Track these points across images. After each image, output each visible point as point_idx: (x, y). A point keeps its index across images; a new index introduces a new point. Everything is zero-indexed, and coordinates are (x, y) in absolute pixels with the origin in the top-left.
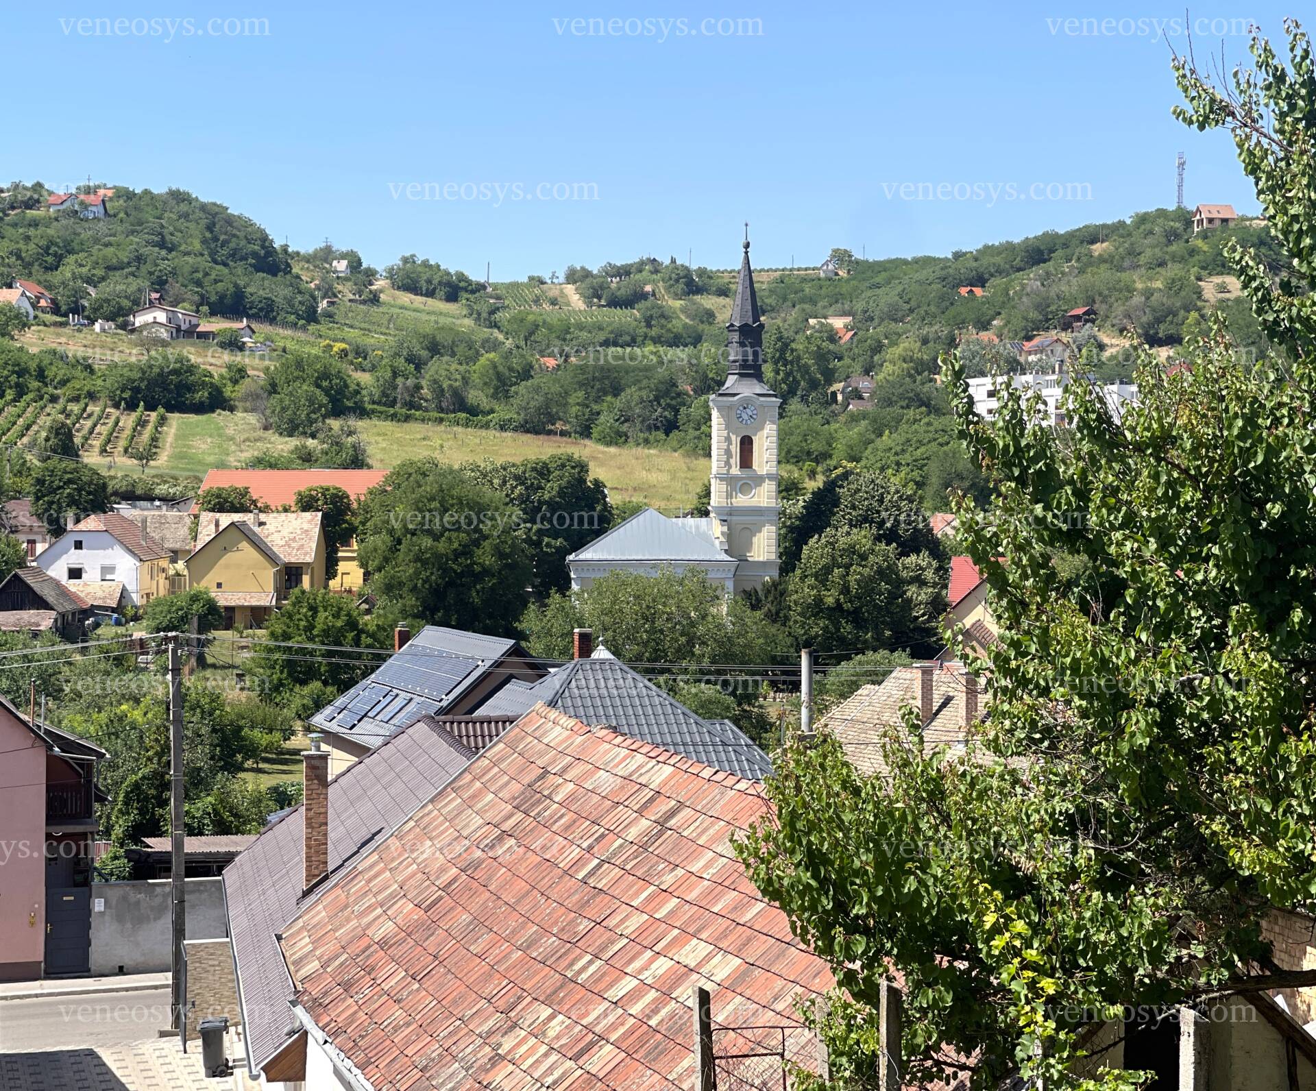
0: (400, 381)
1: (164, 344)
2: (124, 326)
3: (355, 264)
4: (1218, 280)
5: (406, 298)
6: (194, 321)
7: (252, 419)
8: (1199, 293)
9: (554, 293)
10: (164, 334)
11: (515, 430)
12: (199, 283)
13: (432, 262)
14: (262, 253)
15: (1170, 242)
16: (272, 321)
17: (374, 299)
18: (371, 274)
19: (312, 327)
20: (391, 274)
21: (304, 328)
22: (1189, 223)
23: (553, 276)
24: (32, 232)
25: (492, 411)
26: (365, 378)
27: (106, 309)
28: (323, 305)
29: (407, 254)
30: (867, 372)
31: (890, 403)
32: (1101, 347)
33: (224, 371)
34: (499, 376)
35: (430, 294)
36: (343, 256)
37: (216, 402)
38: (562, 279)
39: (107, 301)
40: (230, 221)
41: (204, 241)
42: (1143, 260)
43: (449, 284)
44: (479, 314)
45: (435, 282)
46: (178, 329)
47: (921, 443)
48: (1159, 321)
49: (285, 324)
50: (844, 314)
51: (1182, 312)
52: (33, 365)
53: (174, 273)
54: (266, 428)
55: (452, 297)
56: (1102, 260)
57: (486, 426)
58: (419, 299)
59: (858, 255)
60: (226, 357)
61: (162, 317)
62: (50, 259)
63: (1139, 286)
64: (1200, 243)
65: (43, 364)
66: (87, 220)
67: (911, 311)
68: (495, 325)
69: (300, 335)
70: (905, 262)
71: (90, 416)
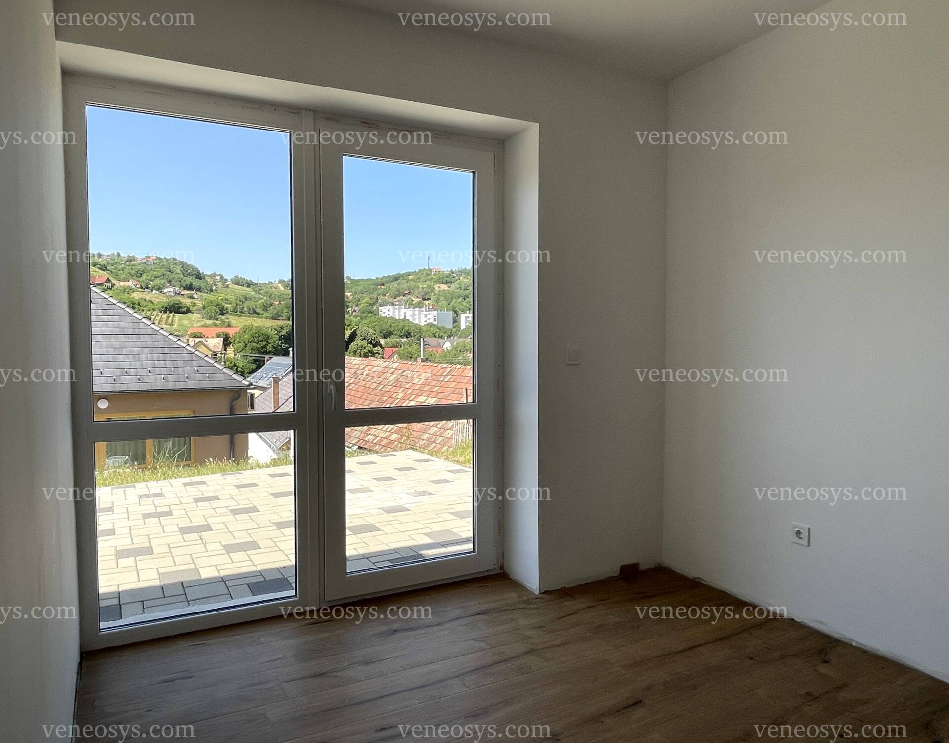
0: (238, 306)
1: (173, 296)
2: (161, 292)
3: (222, 277)
4: (438, 285)
5: (236, 286)
6: (180, 291)
7: (199, 316)
8: (434, 288)
9: (276, 286)
10: (172, 294)
11: (270, 319)
12: (181, 282)
13: (243, 277)
14: (197, 274)
15: (427, 276)
16: (201, 291)
17: (227, 287)
18: (226, 280)
19: (212, 293)
20: (232, 280)
21: (209, 294)
22: (431, 272)
23: (275, 281)
24: (134, 268)
25: (263, 314)
26: (229, 306)
27: (156, 287)
28: (214, 288)
29: (236, 275)
30: (357, 306)
31: (364, 313)
32: (413, 301)
33: (190, 304)
34: (264, 305)
35: (243, 285)
36: (219, 275)
37: (189, 311)
38: (277, 282)
39: (156, 286)
40: (188, 265)
41: (181, 271)
42: (421, 280)
43: (248, 283)
44: (256, 291)
45: (244, 282)
46: (176, 293)
47: (373, 322)
48: (425, 294)
49: (204, 292)
50: (350, 292)
51: (431, 293)
52: (137, 302)
53: (173, 279)
54: (203, 318)
55: (249, 286)
56: (411, 280)
57: (262, 318)
58: (240, 287)
59: (352, 278)
60: (190, 300)
61: (171, 289)
62: (139, 275)
63: (421, 286)
64: (434, 276)
65: (140, 301)
66: (148, 265)
67: (366, 291)
68: (260, 294)
69: (208, 295)
70: (364, 280)
71: (153, 315)
